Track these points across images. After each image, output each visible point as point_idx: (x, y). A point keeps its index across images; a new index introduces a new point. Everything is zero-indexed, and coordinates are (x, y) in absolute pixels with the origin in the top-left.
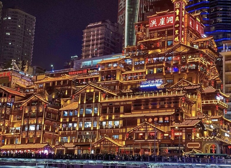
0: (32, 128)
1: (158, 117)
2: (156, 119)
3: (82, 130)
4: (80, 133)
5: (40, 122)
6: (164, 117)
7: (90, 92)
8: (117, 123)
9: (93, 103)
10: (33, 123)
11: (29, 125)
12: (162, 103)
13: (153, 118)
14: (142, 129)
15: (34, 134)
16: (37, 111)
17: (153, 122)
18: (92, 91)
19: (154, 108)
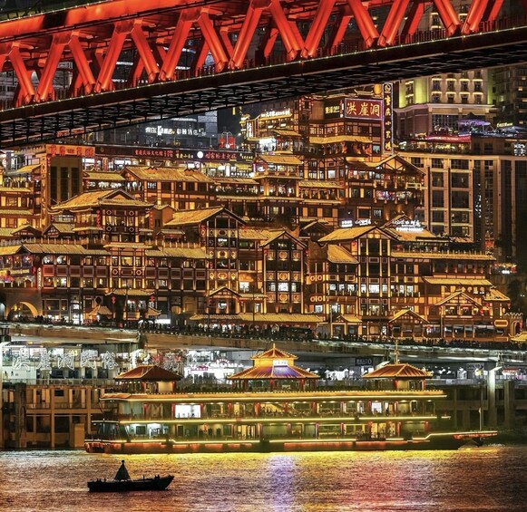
0: (283, 287)
1: (473, 286)
2: (470, 289)
3: (366, 297)
4: (364, 301)
5: (296, 279)
6: (479, 287)
7: (374, 239)
8: (410, 288)
9: (379, 256)
10: (283, 278)
11: (277, 282)
12: (470, 267)
13: (466, 286)
14: (454, 301)
15: (287, 297)
16: (290, 258)
17: (466, 292)
18: (377, 236)
19: (451, 272)
